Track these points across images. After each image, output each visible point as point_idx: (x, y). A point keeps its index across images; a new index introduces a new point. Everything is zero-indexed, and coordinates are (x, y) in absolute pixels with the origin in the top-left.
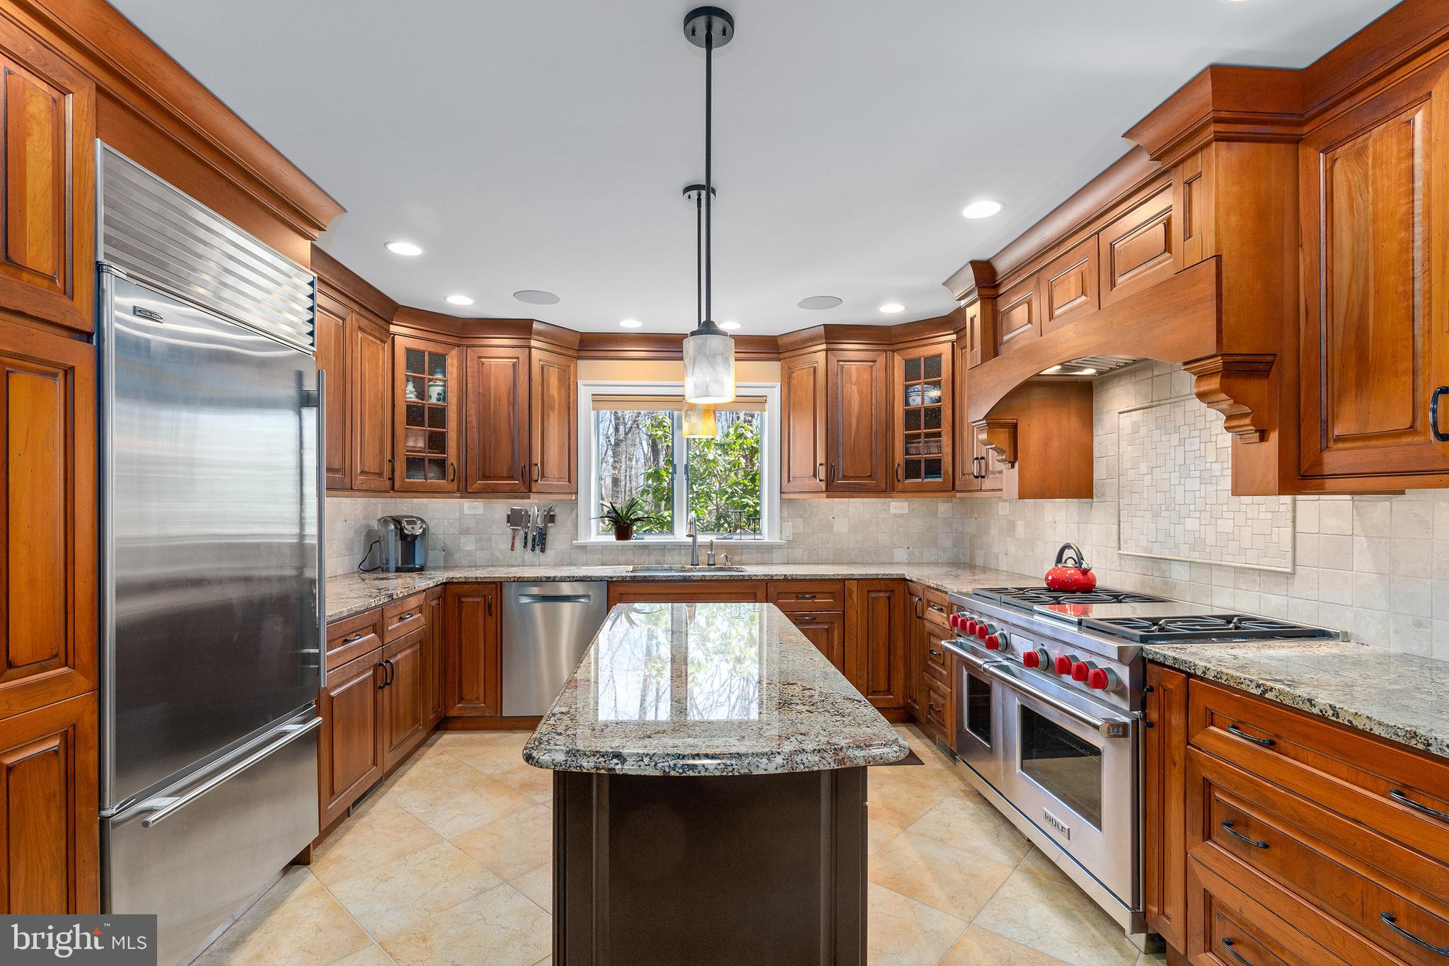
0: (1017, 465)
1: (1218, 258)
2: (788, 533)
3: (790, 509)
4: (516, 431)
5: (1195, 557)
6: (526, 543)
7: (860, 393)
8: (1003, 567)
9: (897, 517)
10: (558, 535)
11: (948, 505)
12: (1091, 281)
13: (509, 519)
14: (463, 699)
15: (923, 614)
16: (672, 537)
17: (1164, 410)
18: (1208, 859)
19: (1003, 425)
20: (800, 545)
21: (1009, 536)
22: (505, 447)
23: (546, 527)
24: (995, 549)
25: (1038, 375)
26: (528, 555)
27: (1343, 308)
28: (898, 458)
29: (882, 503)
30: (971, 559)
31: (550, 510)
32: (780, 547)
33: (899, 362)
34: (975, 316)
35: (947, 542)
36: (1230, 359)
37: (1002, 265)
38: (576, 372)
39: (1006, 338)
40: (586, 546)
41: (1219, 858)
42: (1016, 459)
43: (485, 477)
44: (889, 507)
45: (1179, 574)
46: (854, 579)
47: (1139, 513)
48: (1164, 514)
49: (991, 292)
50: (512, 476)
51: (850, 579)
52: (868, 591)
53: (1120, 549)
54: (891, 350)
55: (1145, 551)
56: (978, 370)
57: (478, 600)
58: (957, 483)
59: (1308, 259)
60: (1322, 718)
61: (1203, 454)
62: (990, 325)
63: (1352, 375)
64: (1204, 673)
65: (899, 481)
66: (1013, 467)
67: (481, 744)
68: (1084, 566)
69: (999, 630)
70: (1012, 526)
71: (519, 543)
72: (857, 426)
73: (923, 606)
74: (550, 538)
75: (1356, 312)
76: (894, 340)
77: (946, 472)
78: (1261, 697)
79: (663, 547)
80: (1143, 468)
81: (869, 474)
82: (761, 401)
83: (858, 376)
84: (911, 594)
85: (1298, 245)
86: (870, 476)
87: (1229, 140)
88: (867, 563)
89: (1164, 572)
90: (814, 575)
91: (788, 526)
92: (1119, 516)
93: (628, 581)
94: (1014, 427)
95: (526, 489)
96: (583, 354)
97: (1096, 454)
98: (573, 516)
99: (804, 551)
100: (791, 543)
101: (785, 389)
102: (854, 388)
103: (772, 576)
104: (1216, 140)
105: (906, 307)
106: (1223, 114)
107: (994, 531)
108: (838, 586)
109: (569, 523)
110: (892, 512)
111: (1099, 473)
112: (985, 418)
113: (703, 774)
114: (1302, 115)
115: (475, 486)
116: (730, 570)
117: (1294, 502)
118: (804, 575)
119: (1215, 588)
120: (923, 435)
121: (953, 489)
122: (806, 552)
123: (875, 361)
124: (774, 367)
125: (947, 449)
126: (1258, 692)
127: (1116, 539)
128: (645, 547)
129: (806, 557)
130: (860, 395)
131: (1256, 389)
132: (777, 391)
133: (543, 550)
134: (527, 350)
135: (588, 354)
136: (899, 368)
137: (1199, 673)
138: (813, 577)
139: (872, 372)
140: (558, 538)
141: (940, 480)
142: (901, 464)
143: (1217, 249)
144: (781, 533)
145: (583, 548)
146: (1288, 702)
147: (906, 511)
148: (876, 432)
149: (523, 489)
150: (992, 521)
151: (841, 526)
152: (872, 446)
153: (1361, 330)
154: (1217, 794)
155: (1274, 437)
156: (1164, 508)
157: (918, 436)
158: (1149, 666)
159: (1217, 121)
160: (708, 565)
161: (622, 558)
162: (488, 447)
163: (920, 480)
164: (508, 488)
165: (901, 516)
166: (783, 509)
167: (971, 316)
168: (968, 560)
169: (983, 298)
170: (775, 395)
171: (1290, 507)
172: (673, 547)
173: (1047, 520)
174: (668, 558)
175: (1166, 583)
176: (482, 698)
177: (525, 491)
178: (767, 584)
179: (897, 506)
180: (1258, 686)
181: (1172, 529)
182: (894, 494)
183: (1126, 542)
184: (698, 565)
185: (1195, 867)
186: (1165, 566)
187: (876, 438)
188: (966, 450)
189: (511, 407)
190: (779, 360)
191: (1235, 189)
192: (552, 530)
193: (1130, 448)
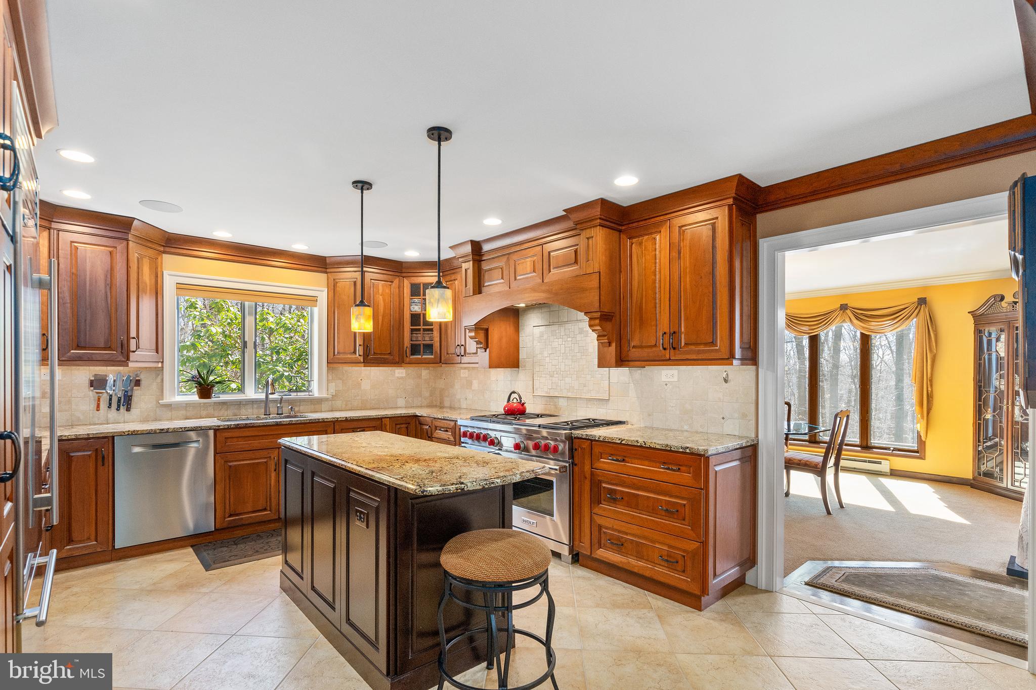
0: (488, 350)
1: (600, 272)
2: (332, 391)
3: (333, 374)
4: (113, 311)
5: (570, 395)
6: (110, 404)
7: (384, 300)
8: (464, 406)
9: (399, 379)
10: (142, 397)
11: (427, 371)
12: (539, 266)
13: (92, 384)
14: (72, 541)
15: (432, 435)
16: (243, 395)
17: (555, 327)
18: (600, 512)
19: (482, 329)
20: (340, 398)
21: (468, 389)
22: (101, 321)
23: (132, 390)
24: (458, 397)
25: (512, 306)
26: (113, 414)
27: (635, 302)
28: (406, 342)
29: (391, 370)
30: (440, 403)
31: (137, 375)
32: (327, 400)
33: (407, 284)
34: (469, 269)
35: (426, 394)
36: (602, 313)
37: (486, 247)
38: (162, 263)
39: (486, 284)
40: (171, 404)
41: (605, 509)
42: (487, 347)
43: (78, 347)
44: (395, 373)
45: (562, 403)
46: (388, 418)
47: (543, 376)
48: (555, 376)
49: (477, 258)
50: (110, 347)
51: (385, 418)
52: (396, 424)
53: (533, 393)
54: (401, 276)
55: (547, 393)
56: (471, 298)
57: (89, 453)
58: (443, 358)
59: (624, 278)
60: (641, 446)
61: (573, 349)
62: (477, 275)
63: (638, 324)
64: (599, 438)
65: (407, 357)
66: (485, 351)
67: (103, 573)
68: (523, 402)
69: (492, 434)
70: (470, 384)
71: (104, 405)
72: (382, 321)
73: (432, 430)
74: (135, 399)
75: (639, 302)
76: (404, 270)
77: (436, 352)
78: (621, 443)
79: (239, 403)
80: (546, 354)
81: (389, 352)
82: (313, 300)
83: (383, 290)
84: (421, 424)
85: (620, 272)
86: (390, 353)
87: (602, 226)
88: (382, 408)
89: (555, 402)
90: (364, 416)
91: (332, 386)
92: (533, 377)
93: (233, 428)
94: (487, 331)
95: (125, 358)
96: (168, 249)
97: (521, 345)
98: (159, 380)
99: (342, 402)
100: (334, 397)
101: (331, 293)
102: (381, 297)
103: (338, 418)
104: (599, 225)
105: (420, 254)
106: (602, 217)
107: (457, 386)
108: (378, 422)
109: (154, 386)
110: (396, 376)
111: (522, 355)
112: (474, 325)
113: (496, 485)
114: (622, 222)
115: (69, 354)
116: (295, 417)
117: (609, 370)
118: (358, 417)
119: (578, 408)
120: (422, 330)
121: (440, 362)
122: (344, 403)
123: (392, 282)
124: (322, 277)
125: (437, 339)
126: (619, 442)
127: (532, 388)
128: (224, 403)
129: (344, 406)
130: (384, 303)
131: (608, 325)
132: (325, 294)
133: (128, 409)
134: (125, 242)
135: (173, 250)
136: (407, 288)
137: (597, 439)
138: (363, 418)
139: (391, 288)
140: (142, 399)
141: (433, 357)
142: (408, 346)
143: (600, 269)
144: (328, 390)
145: (169, 406)
146: (630, 443)
147: (404, 375)
148: (393, 326)
149: (121, 358)
150: (456, 381)
151: (366, 385)
152: (391, 334)
153: (641, 308)
154: (603, 485)
155: (614, 345)
156: (555, 373)
157: (419, 330)
158: (574, 440)
159: (600, 219)
160: (278, 414)
161: (204, 413)
162: (83, 321)
163: (420, 357)
164: (106, 357)
165: (402, 378)
166: (329, 374)
167: (466, 268)
168: (438, 404)
169: (474, 260)
170: (323, 297)
171: (608, 372)
172: (247, 403)
173: (492, 379)
174: (243, 411)
175: (556, 408)
176: (93, 537)
177: (124, 360)
178: (334, 423)
179: (400, 372)
180: (619, 439)
181: (559, 383)
182: (403, 365)
183: (536, 390)
184: (270, 415)
185: (595, 517)
186: (556, 400)
187: (393, 329)
188: (449, 340)
189: (108, 288)
190: (326, 273)
191: (604, 246)
192: (137, 393)
193: (539, 344)
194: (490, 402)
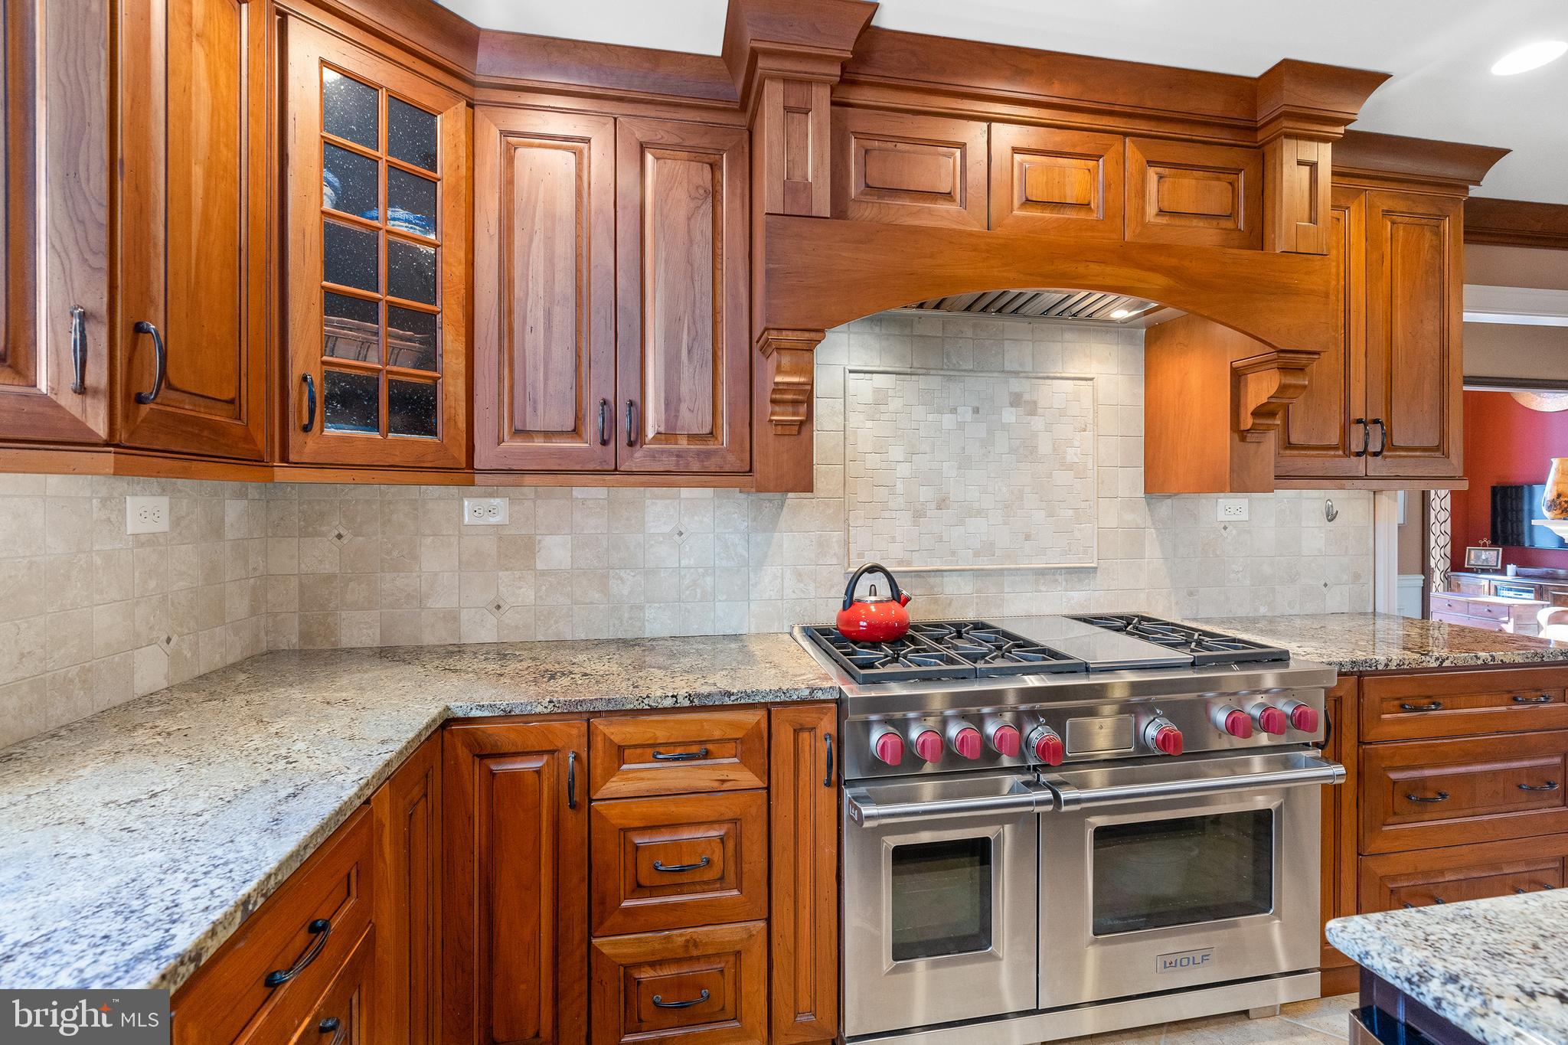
9: (142, 545)
18: (1377, 846)
41: (1398, 836)
44: (123, 512)
47: (887, 514)
48: (932, 514)
56: (819, 227)
65: (304, 428)
73: (584, 769)
77: (451, 419)
89: (932, 587)
110: (130, 529)
126: (1436, 665)
127: (842, 552)
142: (315, 378)
147: (164, 524)
154: (1392, 777)
156: (930, 505)
163: (376, 435)
165: (153, 540)
171: (1092, 504)
183: (860, 555)
193: (869, 424)
194: (641, 608)
